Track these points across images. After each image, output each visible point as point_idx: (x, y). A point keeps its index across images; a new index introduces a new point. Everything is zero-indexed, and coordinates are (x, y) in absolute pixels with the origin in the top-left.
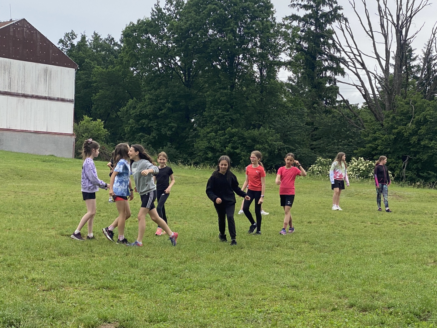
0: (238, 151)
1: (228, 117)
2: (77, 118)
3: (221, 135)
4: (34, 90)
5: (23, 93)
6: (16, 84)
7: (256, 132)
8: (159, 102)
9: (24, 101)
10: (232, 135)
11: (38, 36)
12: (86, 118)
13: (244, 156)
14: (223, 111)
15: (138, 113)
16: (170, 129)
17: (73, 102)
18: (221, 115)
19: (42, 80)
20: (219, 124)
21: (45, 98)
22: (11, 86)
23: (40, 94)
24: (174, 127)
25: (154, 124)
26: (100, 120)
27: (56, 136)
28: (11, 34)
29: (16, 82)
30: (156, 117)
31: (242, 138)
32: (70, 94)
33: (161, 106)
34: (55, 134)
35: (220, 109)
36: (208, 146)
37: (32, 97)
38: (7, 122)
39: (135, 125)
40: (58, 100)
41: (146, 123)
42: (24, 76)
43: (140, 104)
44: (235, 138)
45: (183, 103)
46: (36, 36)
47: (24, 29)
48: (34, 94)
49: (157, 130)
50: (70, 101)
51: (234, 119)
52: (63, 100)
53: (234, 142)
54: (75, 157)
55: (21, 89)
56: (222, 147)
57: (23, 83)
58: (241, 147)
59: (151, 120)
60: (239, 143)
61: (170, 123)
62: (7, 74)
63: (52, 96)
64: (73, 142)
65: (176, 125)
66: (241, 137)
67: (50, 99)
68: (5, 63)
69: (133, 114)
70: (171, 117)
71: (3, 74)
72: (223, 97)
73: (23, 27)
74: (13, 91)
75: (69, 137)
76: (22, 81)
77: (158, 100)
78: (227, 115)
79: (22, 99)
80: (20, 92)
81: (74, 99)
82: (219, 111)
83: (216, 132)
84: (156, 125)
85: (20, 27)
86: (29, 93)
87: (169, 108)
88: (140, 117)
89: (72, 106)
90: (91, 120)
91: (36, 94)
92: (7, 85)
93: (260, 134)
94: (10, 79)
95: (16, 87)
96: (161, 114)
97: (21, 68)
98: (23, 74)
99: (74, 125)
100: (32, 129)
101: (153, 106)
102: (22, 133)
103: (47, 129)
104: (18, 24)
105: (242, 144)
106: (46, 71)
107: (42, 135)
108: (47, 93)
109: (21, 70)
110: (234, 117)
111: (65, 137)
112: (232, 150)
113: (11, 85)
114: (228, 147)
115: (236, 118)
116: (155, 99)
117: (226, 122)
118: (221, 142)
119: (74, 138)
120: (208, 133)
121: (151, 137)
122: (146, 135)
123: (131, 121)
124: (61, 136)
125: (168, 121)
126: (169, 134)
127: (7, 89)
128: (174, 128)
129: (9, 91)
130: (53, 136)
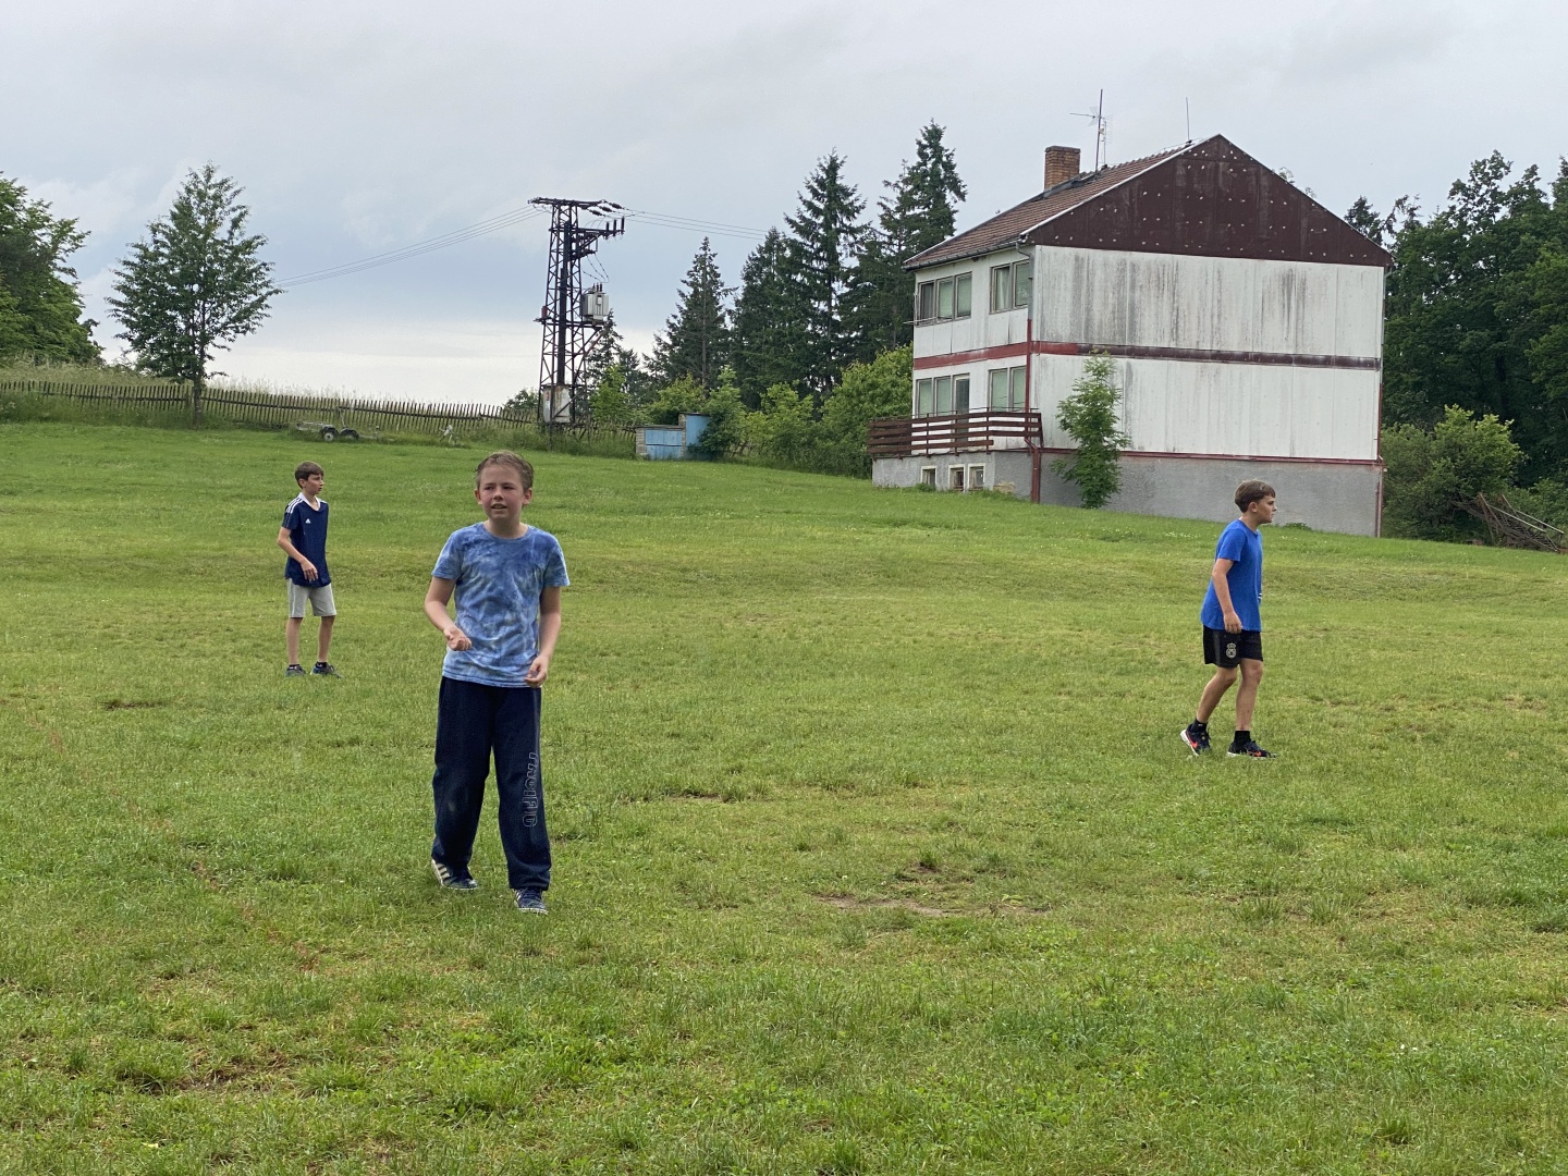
4: (1250, 337)
5: (1215, 348)
6: (1195, 326)
9: (1218, 372)
11: (1265, 182)
12: (1454, 412)
17: (1377, 365)
19: (1277, 307)
21: (1286, 360)
22: (1180, 332)
23: (1268, 350)
27: (1321, 468)
28: (1180, 183)
29: (1194, 318)
32: (1367, 339)
34: (1318, 461)
37: (1245, 358)
38: (1166, 433)
40: (1327, 362)
42: (1219, 301)
46: (1258, 180)
47: (1217, 167)
48: (1249, 349)
50: (1368, 364)
52: (1344, 363)
54: (1383, 533)
55: (1209, 338)
57: (1216, 319)
62: (1165, 298)
63: (1307, 351)
64: (1375, 485)
67: (1303, 361)
68: (1161, 268)
71: (1153, 300)
73: (1217, 159)
74: (1184, 345)
75: (1362, 469)
76: (1212, 316)
79: (1213, 366)
80: (1206, 346)
81: (1379, 356)
85: (1208, 160)
86: (1235, 347)
89: (1374, 378)
91: (1257, 350)
92: (1167, 330)
94: (1175, 313)
95: (1194, 332)
97: (1210, 277)
98: (1216, 294)
99: (1380, 432)
100: (1245, 452)
102: (1212, 463)
103: (1292, 448)
104: (1200, 154)
106: (1287, 281)
107: (1273, 467)
108: (1291, 343)
109: (1210, 282)
111: (1348, 469)
113: (1180, 329)
119: (1377, 474)
124: (1337, 468)
127: (1167, 339)
129: (1173, 345)
130: (1311, 468)
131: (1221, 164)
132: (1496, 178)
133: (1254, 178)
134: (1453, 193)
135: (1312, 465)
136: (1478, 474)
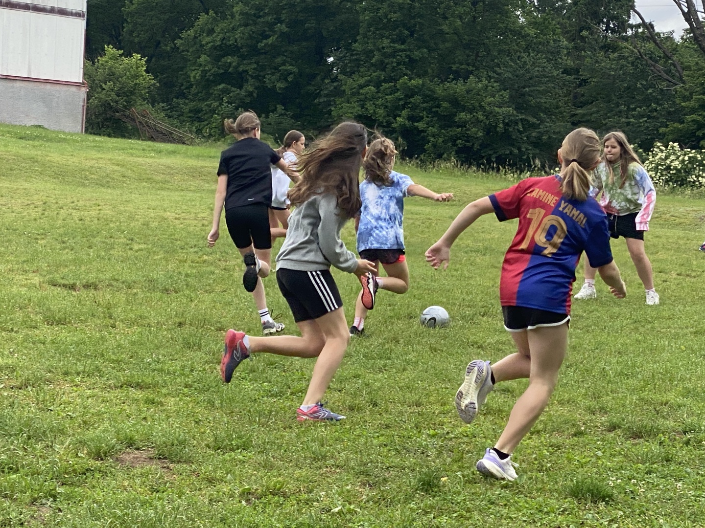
0: (421, 125)
1: (403, 54)
2: (92, 50)
3: (388, 91)
7: (459, 87)
8: (262, 20)
10: (411, 93)
12: (110, 50)
13: (433, 136)
14: (393, 41)
15: (219, 43)
16: (284, 77)
17: (83, 16)
18: (389, 50)
20: (384, 70)
21: (27, 7)
24: (291, 73)
25: (250, 67)
26: (139, 56)
27: (49, 86)
30: (254, 51)
31: (430, 98)
33: (266, 29)
34: (46, 81)
35: (387, 38)
36: (360, 113)
39: (210, 66)
40: (52, 11)
41: (234, 64)
43: (223, 25)
44: (417, 99)
45: (311, 24)
49: (257, 78)
50: (78, 15)
51: (416, 60)
52: (62, 12)
53: (415, 107)
54: (86, 131)
56: (388, 115)
58: (428, 117)
59: (243, 57)
60: (425, 109)
61: (283, 64)
63: (39, 3)
64: (81, 100)
65: (296, 70)
66: (428, 96)
67: (37, 9)
69: (207, 44)
70: (286, 51)
72: (395, 12)
75: (74, 89)
77: (260, 17)
78: (402, 50)
81: (85, 10)
82: (386, 42)
83: (378, 85)
84: (254, 69)
87: (282, 34)
88: (222, 50)
89: (81, 25)
90: (121, 55)
93: (468, 92)
96: (266, 45)
99: (84, 64)
101: (249, 28)
103: (29, 71)
105: (429, 111)
107: (18, 84)
110: (416, 54)
111: (65, 88)
112: (408, 124)
114: (400, 116)
115: (420, 58)
116: (254, 15)
117: (399, 64)
118: (386, 107)
119: (84, 90)
120: (361, 87)
121: (243, 93)
122: (233, 89)
123: (203, 58)
124: (58, 87)
125: (279, 60)
126: (280, 88)
128: (291, 76)
135: (43, 84)
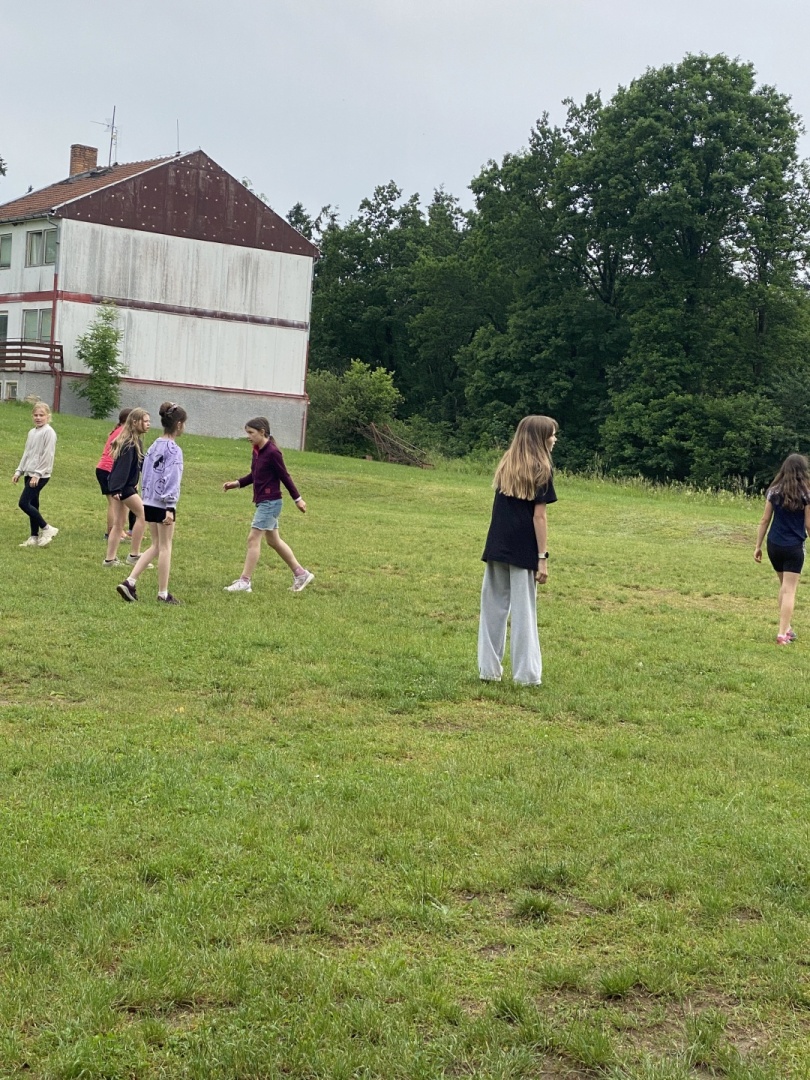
0: (687, 445)
1: (674, 368)
3: (657, 407)
4: (218, 300)
5: (193, 306)
6: (179, 289)
7: (727, 404)
8: (538, 332)
9: (194, 324)
10: (679, 410)
11: (232, 188)
12: (357, 364)
13: (700, 456)
14: (664, 355)
15: (492, 358)
17: (306, 327)
19: (238, 281)
21: (243, 319)
22: (168, 293)
23: (231, 311)
25: (522, 382)
26: (383, 370)
28: (172, 182)
29: (178, 284)
30: (528, 366)
31: (703, 417)
32: (300, 307)
33: (541, 342)
36: (626, 431)
37: (214, 315)
38: (156, 366)
40: (272, 322)
41: (506, 379)
42: (197, 272)
44: (687, 416)
46: (227, 186)
47: (198, 173)
48: (217, 309)
50: (300, 326)
52: (283, 324)
53: (684, 425)
55: (188, 298)
57: (194, 285)
58: (697, 436)
59: (517, 372)
60: (694, 427)
62: (158, 267)
63: (258, 314)
64: (301, 413)
66: (699, 413)
67: (254, 320)
68: (155, 244)
71: (149, 267)
73: (198, 168)
74: (170, 302)
75: (293, 401)
76: (192, 283)
79: (192, 319)
80: (186, 305)
81: (308, 321)
83: (646, 403)
84: (527, 385)
85: (191, 168)
86: (207, 307)
87: (558, 347)
89: (304, 337)
90: (368, 369)
91: (223, 310)
92: (159, 290)
94: (165, 278)
95: (178, 294)
97: (191, 254)
98: (195, 266)
99: (306, 377)
100: (212, 384)
102: (187, 391)
103: (246, 384)
104: (186, 162)
105: (699, 428)
106: (246, 261)
107: (231, 397)
108: (247, 307)
109: (191, 258)
110: (688, 368)
111: (283, 401)
112: (675, 442)
113: (168, 290)
114: (666, 434)
117: (668, 379)
119: (303, 406)
124: (275, 400)
127: (158, 297)
129: (162, 302)
130: (258, 398)
131: (201, 172)
132: (391, 199)
133: (224, 184)
134: (362, 207)
135: (258, 397)
136: (372, 409)
